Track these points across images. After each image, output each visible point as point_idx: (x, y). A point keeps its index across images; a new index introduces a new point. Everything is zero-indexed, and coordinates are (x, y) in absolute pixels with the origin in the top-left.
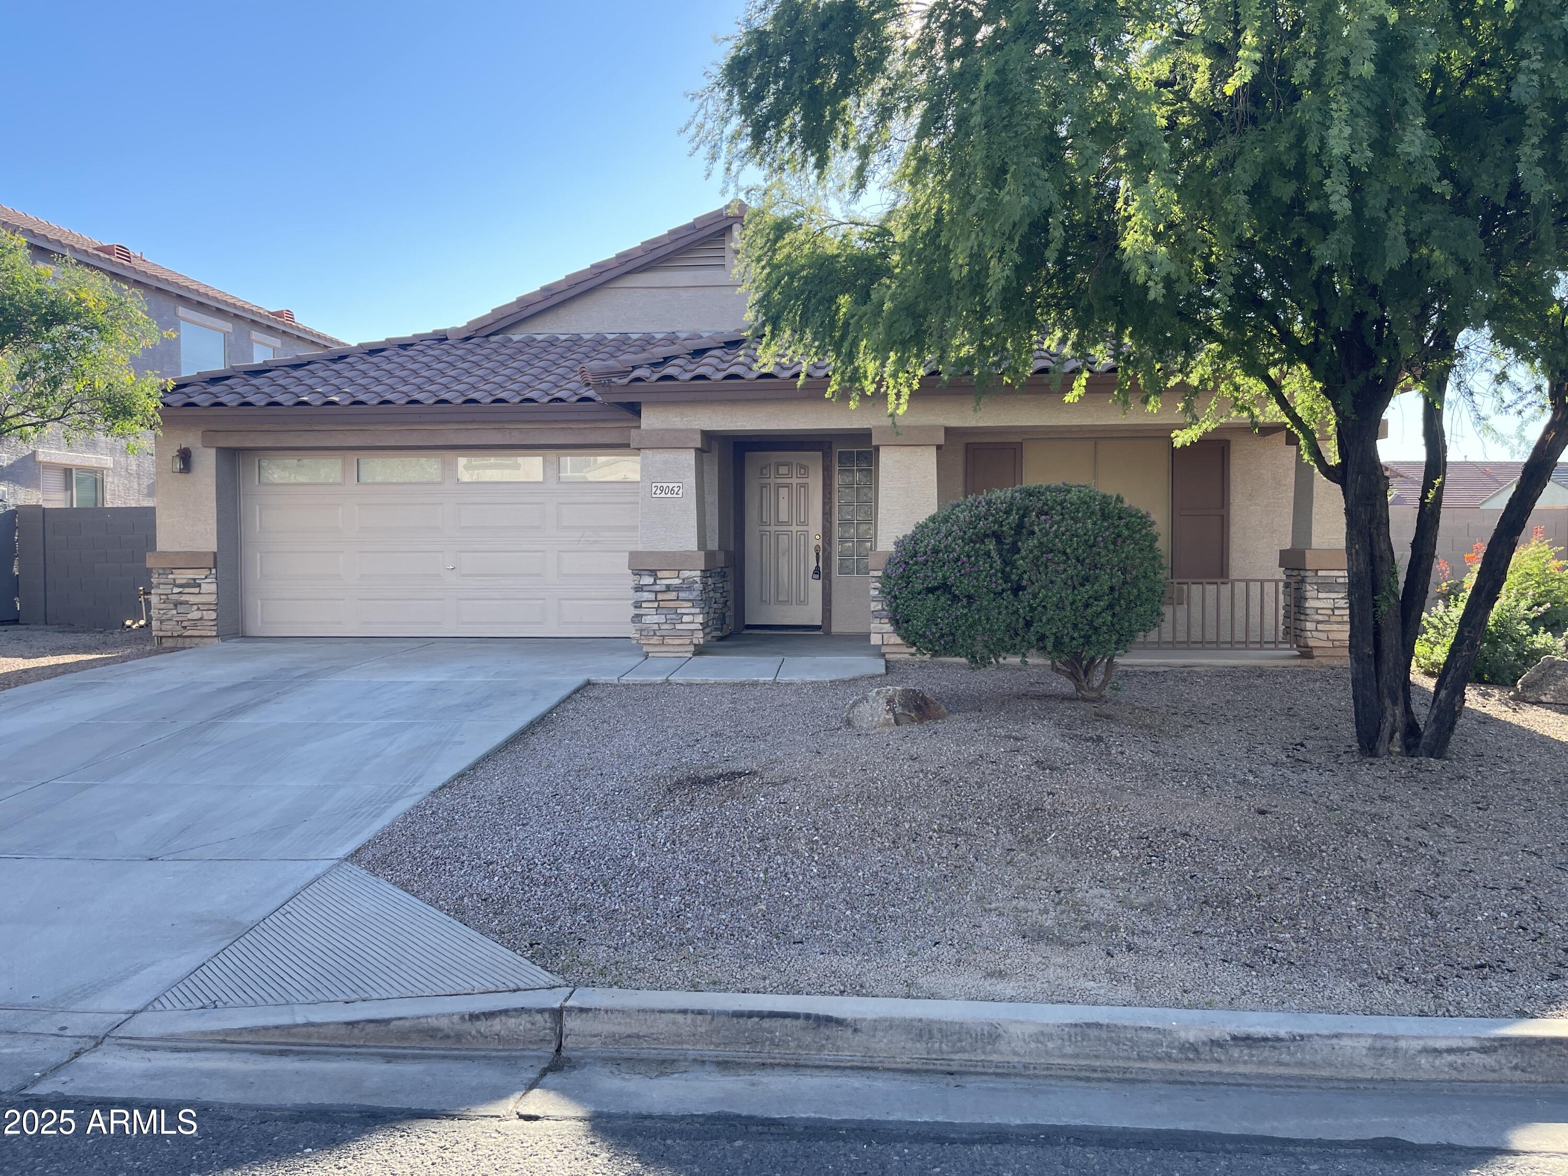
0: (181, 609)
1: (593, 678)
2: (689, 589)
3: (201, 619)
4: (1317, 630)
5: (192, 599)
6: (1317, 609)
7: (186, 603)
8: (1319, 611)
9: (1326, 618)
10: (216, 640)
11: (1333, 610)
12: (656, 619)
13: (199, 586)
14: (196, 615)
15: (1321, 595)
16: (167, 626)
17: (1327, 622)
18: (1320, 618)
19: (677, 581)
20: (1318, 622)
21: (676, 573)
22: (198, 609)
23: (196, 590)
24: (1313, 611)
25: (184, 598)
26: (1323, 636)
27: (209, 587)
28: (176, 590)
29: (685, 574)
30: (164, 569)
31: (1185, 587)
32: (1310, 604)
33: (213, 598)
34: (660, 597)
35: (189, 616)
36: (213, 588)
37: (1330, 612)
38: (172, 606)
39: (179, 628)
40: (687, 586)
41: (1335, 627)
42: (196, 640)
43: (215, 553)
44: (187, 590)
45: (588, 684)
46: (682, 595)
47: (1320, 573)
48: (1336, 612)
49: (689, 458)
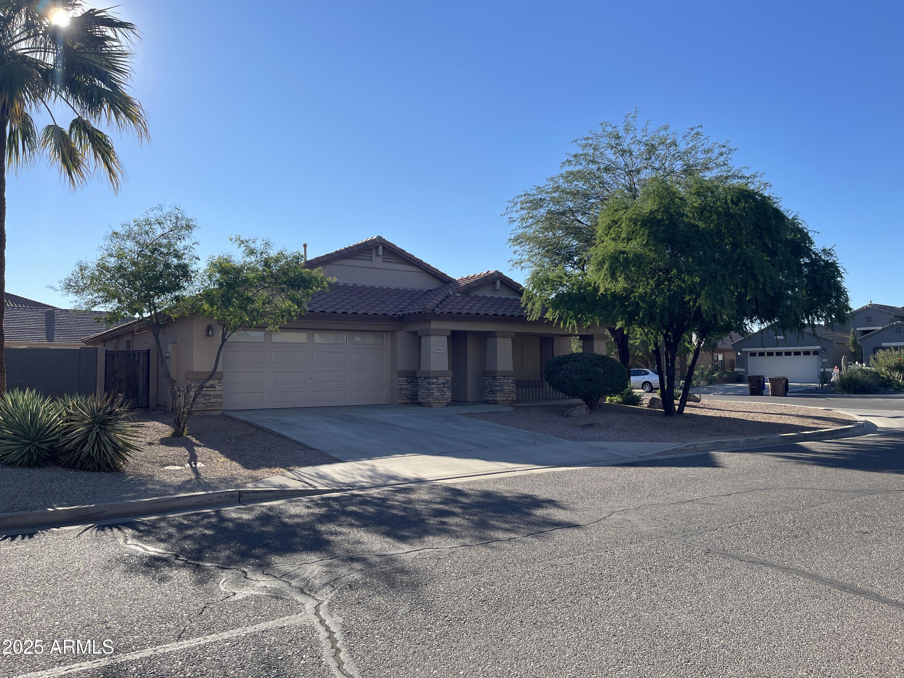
0: (206, 398)
2: (447, 384)
3: (216, 402)
5: (212, 393)
10: (221, 411)
12: (438, 394)
13: (215, 387)
14: (213, 400)
19: (444, 381)
21: (443, 378)
22: (214, 398)
23: (214, 389)
25: (207, 393)
27: (219, 388)
29: (447, 378)
30: (199, 379)
33: (221, 393)
34: (439, 386)
35: (211, 401)
36: (221, 388)
38: (202, 396)
39: (205, 406)
40: (447, 382)
43: (222, 373)
44: (209, 389)
46: (445, 385)
49: (445, 339)
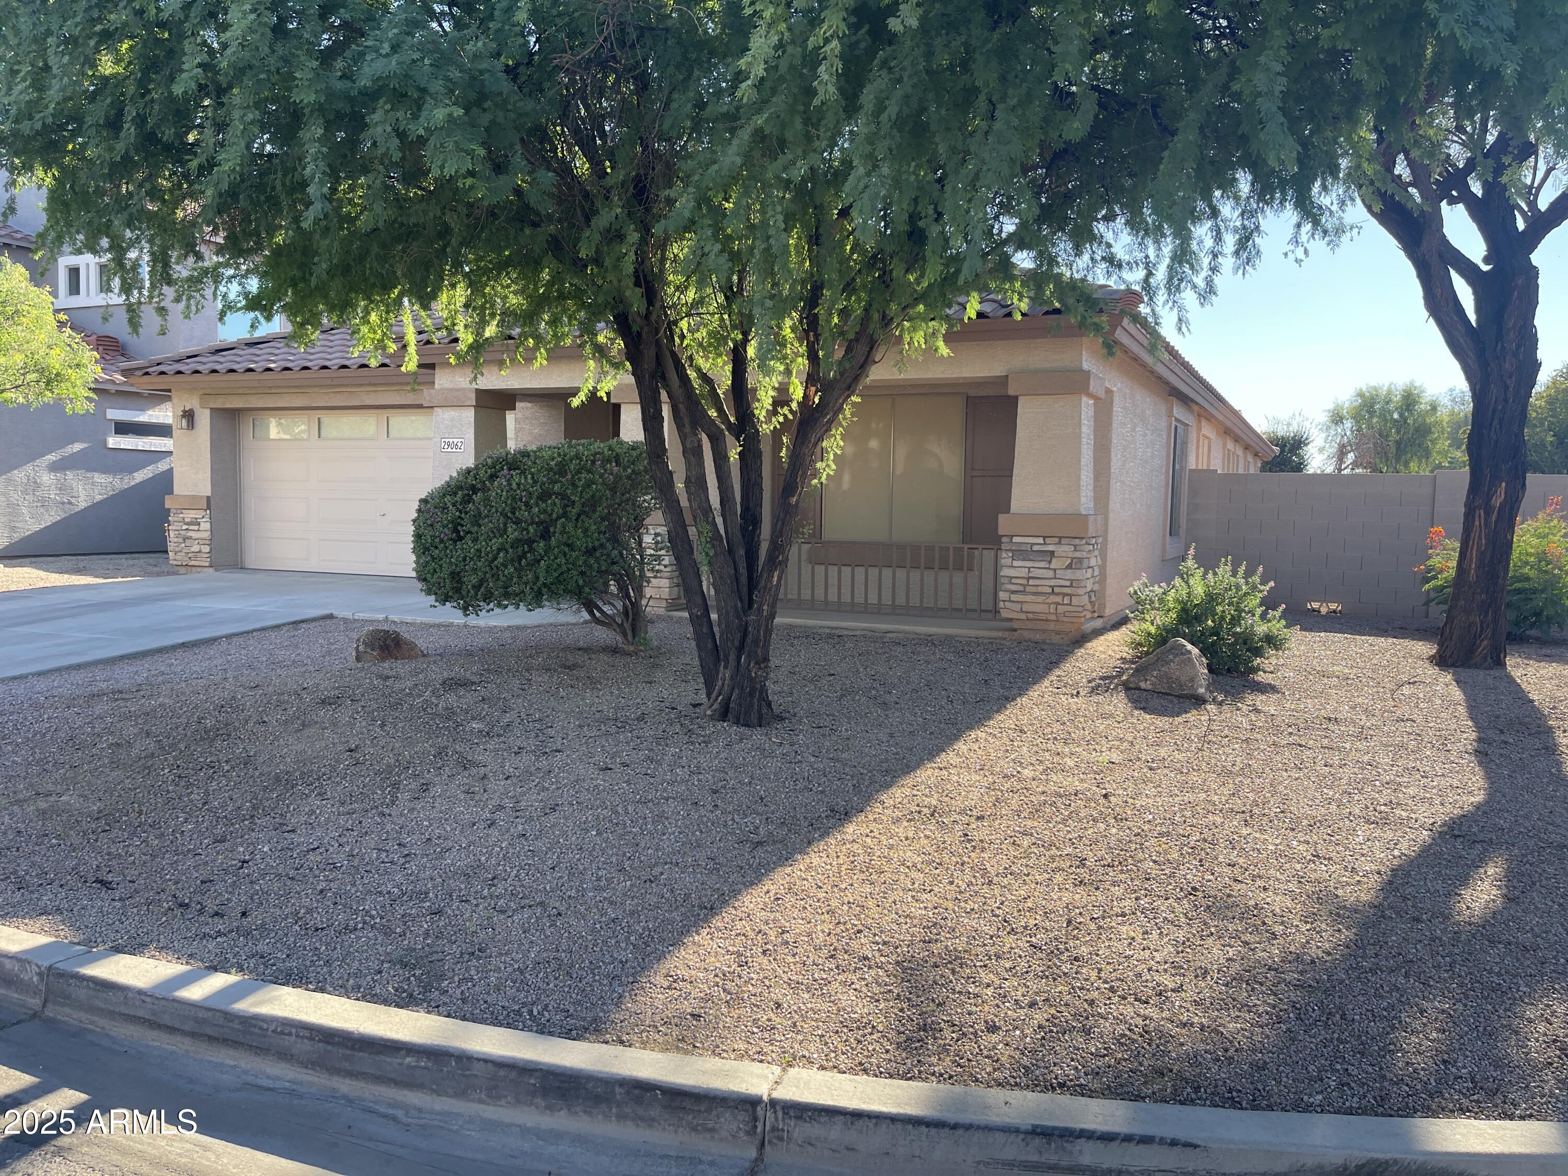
0: (188, 543)
1: (335, 613)
3: (200, 552)
4: (1010, 601)
5: (195, 535)
6: (1012, 578)
7: (190, 538)
8: (1014, 581)
9: (1022, 588)
10: (211, 570)
11: (1028, 579)
13: (199, 524)
14: (196, 548)
15: (1015, 563)
16: (180, 556)
17: (1023, 592)
18: (1013, 588)
20: (1013, 592)
22: (198, 543)
23: (196, 528)
24: (1006, 580)
25: (190, 534)
26: (1017, 607)
27: (206, 526)
28: (185, 527)
30: (177, 509)
31: (976, 552)
32: (1005, 572)
33: (207, 535)
35: (192, 549)
36: (208, 526)
37: (1024, 582)
38: (181, 540)
39: (187, 558)
41: (1029, 598)
42: (199, 569)
43: (208, 498)
44: (191, 527)
45: (330, 617)
47: (1015, 540)
48: (1031, 582)
49: (469, 415)
